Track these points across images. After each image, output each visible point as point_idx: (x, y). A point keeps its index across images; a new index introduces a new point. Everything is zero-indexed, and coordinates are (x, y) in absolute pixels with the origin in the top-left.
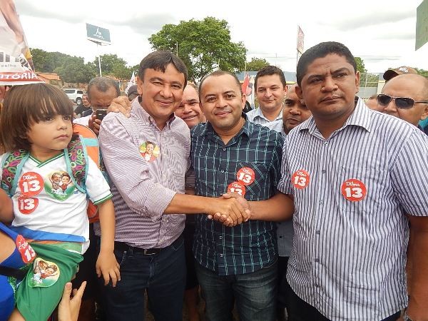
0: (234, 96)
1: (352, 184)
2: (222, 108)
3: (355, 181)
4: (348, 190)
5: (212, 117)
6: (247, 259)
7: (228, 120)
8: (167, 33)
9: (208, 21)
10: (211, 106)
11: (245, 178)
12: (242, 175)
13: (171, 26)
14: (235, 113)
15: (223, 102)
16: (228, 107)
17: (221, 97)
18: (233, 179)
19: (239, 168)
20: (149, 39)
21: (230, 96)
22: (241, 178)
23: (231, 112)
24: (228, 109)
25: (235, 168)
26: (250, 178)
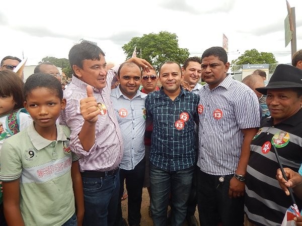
0: (177, 75)
1: (217, 111)
2: (171, 81)
3: (219, 110)
4: (216, 114)
5: (165, 84)
6: (185, 161)
7: (173, 87)
8: (135, 43)
9: (161, 34)
10: (165, 79)
11: (184, 118)
12: (183, 116)
13: (137, 38)
14: (177, 83)
15: (171, 77)
16: (174, 80)
17: (170, 75)
18: (178, 119)
19: (181, 113)
20: (123, 47)
21: (175, 74)
22: (182, 118)
23: (175, 83)
24: (174, 81)
25: (178, 113)
26: (187, 118)
